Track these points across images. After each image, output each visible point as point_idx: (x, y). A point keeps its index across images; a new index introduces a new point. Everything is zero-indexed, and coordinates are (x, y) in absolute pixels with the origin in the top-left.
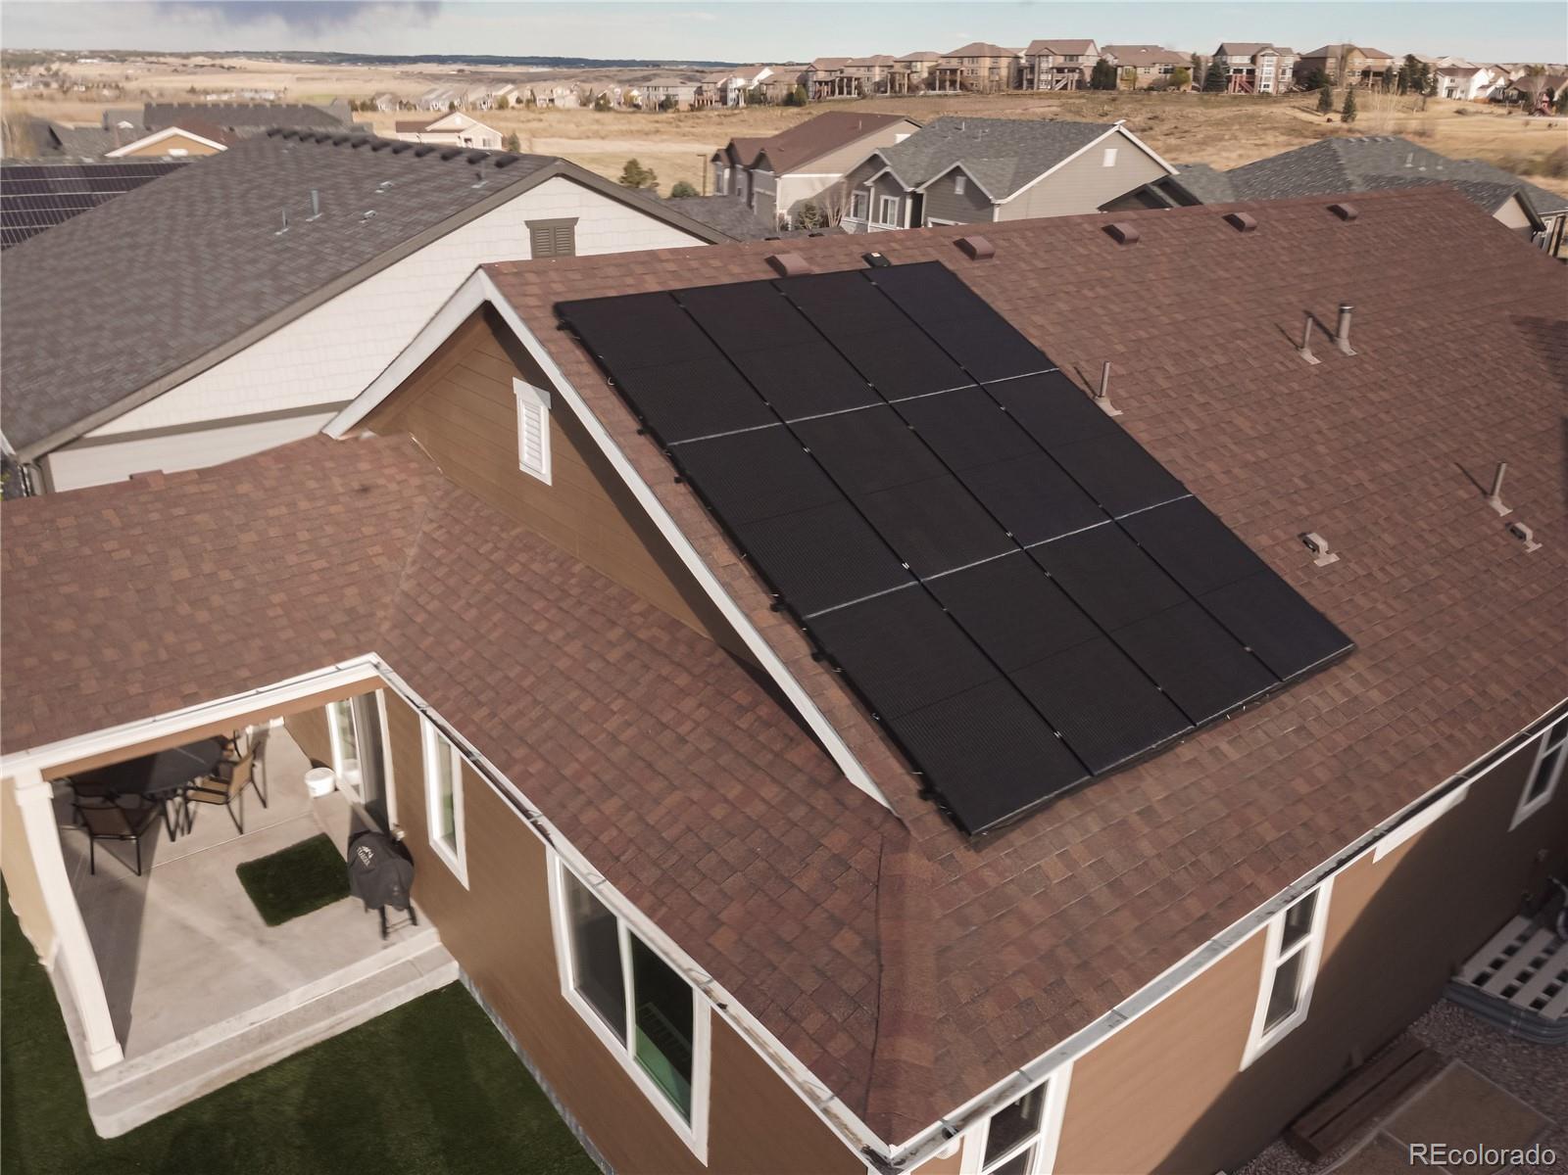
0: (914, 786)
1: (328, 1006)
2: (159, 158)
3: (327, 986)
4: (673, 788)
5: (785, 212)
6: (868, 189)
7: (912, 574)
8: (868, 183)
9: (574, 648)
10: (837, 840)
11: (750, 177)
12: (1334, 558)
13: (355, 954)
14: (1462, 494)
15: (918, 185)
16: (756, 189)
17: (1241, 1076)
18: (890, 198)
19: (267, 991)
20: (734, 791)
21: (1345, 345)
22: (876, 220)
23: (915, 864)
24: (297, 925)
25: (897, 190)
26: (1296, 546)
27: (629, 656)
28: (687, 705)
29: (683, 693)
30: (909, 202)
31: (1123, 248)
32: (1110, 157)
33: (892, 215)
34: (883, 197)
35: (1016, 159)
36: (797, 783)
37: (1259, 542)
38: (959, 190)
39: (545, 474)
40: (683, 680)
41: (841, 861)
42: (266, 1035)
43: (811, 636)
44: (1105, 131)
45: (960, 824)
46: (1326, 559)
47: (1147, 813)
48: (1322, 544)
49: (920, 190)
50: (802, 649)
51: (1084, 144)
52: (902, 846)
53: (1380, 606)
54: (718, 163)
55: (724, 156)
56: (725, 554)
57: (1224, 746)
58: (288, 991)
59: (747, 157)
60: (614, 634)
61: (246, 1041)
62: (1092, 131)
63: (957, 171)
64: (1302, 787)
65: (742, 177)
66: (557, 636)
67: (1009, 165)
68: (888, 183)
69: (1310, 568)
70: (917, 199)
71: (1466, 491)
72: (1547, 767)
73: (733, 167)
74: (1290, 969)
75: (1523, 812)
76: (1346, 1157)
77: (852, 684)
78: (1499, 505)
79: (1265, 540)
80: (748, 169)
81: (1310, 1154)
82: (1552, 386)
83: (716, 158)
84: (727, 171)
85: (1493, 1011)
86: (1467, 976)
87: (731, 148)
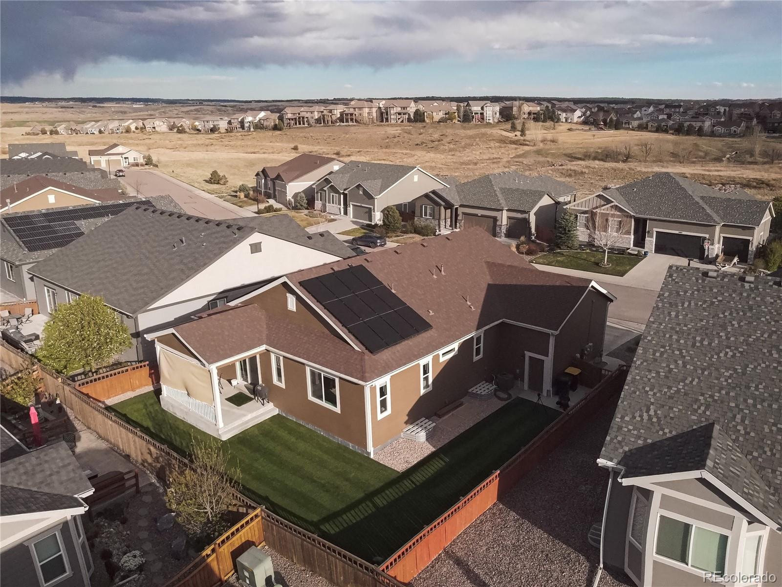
0: (364, 348)
5: (290, 198)
6: (325, 191)
7: (362, 320)
8: (325, 189)
9: (305, 338)
10: (355, 357)
11: (274, 183)
15: (345, 190)
16: (277, 188)
17: (421, 397)
18: (334, 194)
21: (443, 273)
22: (329, 202)
23: (365, 358)
24: (244, 406)
25: (337, 191)
26: (426, 312)
27: (316, 338)
28: (329, 343)
29: (327, 342)
30: (342, 196)
32: (416, 178)
33: (336, 201)
34: (331, 194)
35: (381, 180)
36: (348, 351)
37: (420, 312)
38: (361, 193)
39: (294, 309)
40: (326, 341)
41: (356, 359)
43: (348, 330)
44: (413, 169)
45: (372, 353)
46: (432, 313)
47: (398, 351)
48: (431, 312)
49: (346, 192)
50: (347, 331)
51: (406, 175)
52: (364, 356)
53: (440, 321)
55: (261, 174)
57: (410, 343)
58: (247, 415)
59: (272, 175)
62: (408, 169)
63: (359, 186)
64: (421, 347)
65: (270, 184)
66: (302, 337)
67: (379, 183)
68: (333, 189)
69: (428, 316)
70: (345, 195)
71: (463, 301)
72: (478, 350)
73: (265, 179)
74: (426, 379)
75: (476, 359)
76: (446, 417)
77: (354, 335)
78: (469, 303)
79: (421, 312)
80: (272, 180)
81: (440, 417)
82: (488, 277)
83: (257, 175)
84: (263, 180)
85: (475, 396)
86: (470, 390)
87: (264, 171)
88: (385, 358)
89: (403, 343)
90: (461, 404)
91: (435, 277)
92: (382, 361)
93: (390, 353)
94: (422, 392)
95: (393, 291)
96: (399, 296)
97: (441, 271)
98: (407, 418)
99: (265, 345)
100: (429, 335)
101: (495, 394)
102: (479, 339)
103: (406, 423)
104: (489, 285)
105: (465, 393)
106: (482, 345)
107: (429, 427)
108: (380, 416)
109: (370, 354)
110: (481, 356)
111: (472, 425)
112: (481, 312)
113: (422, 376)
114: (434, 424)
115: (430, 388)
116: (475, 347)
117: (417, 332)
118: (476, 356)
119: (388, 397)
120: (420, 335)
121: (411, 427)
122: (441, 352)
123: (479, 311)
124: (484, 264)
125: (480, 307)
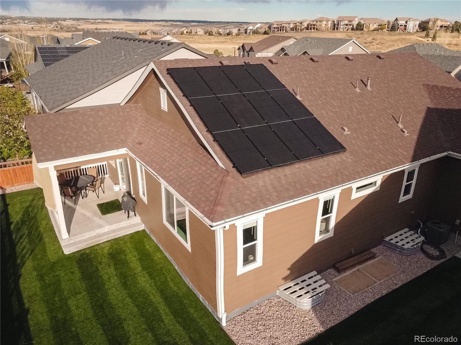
0: (232, 165)
1: (114, 231)
2: (86, 45)
3: (114, 227)
4: (184, 169)
7: (240, 127)
8: (281, 56)
9: (168, 145)
10: (215, 176)
11: (248, 54)
12: (349, 133)
13: (121, 221)
14: (391, 122)
19: (101, 226)
20: (197, 168)
21: (369, 88)
23: (229, 179)
24: (109, 215)
26: (340, 130)
28: (189, 154)
29: (189, 152)
31: (313, 63)
32: (351, 48)
35: (323, 49)
36: (209, 166)
39: (166, 109)
41: (216, 179)
42: (100, 236)
43: (214, 137)
44: (349, 41)
45: (240, 173)
46: (347, 132)
47: (285, 176)
48: (346, 129)
50: (212, 139)
51: (343, 45)
52: (228, 176)
53: (358, 143)
54: (239, 50)
55: (241, 48)
56: (198, 120)
57: (307, 166)
58: (104, 227)
60: (177, 142)
61: (95, 237)
62: (345, 41)
63: (306, 52)
64: (325, 175)
65: (246, 54)
67: (321, 51)
69: (342, 134)
71: (392, 122)
72: (408, 188)
73: (244, 51)
74: (327, 221)
75: (402, 199)
76: (348, 273)
77: (220, 146)
78: (400, 125)
79: (332, 128)
80: (248, 52)
81: (339, 271)
82: (428, 100)
83: (239, 49)
84: (242, 52)
85: (393, 247)
86: (387, 239)
87: (243, 46)
88: (261, 183)
89: (297, 166)
90: (373, 257)
91: (357, 90)
92: (253, 189)
93: (272, 177)
94: (318, 238)
95: (298, 97)
96: (306, 104)
97: (366, 86)
98: (288, 272)
99: (126, 149)
100: (340, 160)
101: (422, 249)
102: (411, 174)
103: (286, 279)
104: (429, 109)
105: (380, 241)
106: (414, 182)
107: (319, 290)
108: (241, 269)
109: (237, 175)
110: (410, 196)
111: (385, 292)
112: (418, 139)
113: (320, 217)
114: (328, 286)
115: (331, 234)
116: (405, 183)
117: (322, 153)
118: (404, 196)
119: (259, 243)
120: (325, 159)
121: (291, 284)
122: (355, 185)
123: (415, 137)
124: (422, 87)
125: (417, 133)
